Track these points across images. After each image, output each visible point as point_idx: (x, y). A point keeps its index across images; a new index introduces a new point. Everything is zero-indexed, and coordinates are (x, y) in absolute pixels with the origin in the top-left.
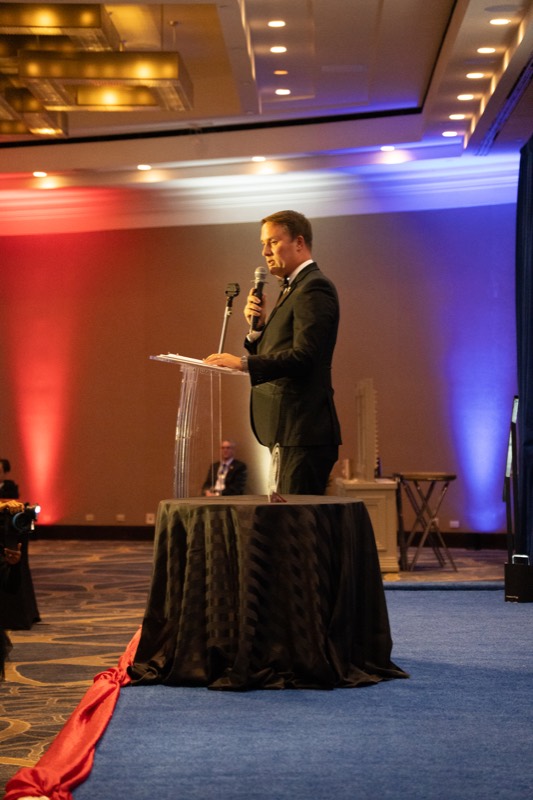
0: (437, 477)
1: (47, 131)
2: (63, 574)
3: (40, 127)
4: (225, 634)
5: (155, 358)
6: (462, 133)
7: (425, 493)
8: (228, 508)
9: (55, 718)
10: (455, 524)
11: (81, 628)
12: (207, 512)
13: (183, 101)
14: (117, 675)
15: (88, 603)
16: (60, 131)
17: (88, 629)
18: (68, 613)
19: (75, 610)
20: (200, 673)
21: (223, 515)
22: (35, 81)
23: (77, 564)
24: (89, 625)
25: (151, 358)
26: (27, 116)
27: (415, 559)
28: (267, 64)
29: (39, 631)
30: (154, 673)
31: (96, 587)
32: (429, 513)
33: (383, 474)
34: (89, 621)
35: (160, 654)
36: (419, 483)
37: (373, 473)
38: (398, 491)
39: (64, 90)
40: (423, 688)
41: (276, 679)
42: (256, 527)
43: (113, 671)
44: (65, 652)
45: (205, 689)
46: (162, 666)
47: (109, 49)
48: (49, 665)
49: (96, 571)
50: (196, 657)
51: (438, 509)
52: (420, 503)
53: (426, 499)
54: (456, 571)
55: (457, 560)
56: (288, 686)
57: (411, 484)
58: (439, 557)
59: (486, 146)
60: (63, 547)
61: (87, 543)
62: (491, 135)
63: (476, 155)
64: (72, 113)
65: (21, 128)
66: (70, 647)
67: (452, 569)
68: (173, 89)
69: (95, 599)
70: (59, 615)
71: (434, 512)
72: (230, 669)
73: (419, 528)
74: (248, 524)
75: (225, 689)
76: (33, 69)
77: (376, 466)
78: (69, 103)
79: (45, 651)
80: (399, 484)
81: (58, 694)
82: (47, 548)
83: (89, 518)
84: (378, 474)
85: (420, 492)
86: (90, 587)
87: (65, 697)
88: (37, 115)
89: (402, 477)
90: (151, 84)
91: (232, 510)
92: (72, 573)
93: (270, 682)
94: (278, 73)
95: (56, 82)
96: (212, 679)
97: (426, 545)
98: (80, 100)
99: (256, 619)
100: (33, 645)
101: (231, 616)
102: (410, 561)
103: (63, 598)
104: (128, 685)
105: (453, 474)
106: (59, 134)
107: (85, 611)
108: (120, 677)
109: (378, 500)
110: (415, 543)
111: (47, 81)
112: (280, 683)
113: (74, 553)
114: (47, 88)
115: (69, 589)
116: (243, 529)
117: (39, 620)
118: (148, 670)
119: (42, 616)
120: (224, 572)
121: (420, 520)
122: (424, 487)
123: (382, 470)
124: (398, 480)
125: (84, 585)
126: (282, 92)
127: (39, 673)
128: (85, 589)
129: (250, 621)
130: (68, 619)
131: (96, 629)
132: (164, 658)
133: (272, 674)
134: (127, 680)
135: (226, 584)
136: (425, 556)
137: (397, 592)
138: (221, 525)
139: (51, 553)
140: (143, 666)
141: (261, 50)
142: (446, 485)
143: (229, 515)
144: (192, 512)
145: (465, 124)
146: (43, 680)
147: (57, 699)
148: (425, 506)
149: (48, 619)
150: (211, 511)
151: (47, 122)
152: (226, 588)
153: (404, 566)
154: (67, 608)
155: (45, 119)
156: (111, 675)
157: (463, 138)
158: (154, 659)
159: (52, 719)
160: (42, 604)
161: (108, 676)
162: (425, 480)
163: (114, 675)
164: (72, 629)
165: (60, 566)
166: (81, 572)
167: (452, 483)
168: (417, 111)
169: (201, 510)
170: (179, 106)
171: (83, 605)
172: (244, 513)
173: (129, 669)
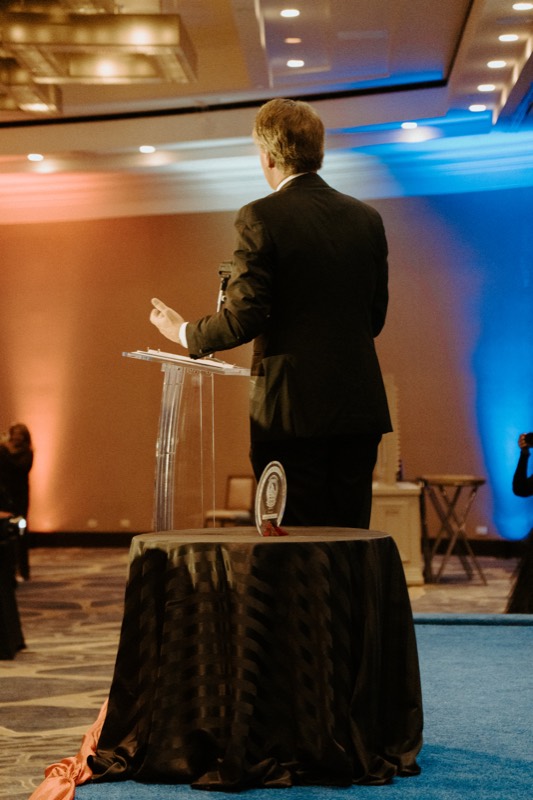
0: (464, 482)
1: (40, 108)
2: (58, 589)
3: (32, 102)
4: (213, 713)
5: (129, 355)
6: (491, 106)
7: (451, 498)
8: (219, 547)
9: (23, 783)
10: (482, 530)
11: (70, 657)
12: (191, 552)
13: (186, 72)
14: (72, 769)
15: (83, 624)
16: (53, 108)
17: (79, 658)
18: (59, 638)
19: (67, 634)
20: (181, 764)
21: (212, 556)
22: (21, 47)
23: (76, 576)
24: (79, 653)
25: (124, 354)
26: (15, 89)
27: (441, 569)
28: (278, 30)
29: (22, 661)
30: (122, 764)
31: (94, 604)
32: (456, 520)
33: (404, 476)
34: (79, 648)
35: (130, 737)
36: (445, 488)
37: (393, 477)
38: (422, 497)
39: (53, 59)
40: (474, 788)
41: (279, 773)
42: (255, 571)
43: (68, 763)
44: (48, 689)
45: (188, 786)
46: (132, 755)
47: (102, 11)
48: (28, 707)
49: (95, 585)
50: (177, 743)
51: (465, 516)
52: (445, 508)
53: (452, 505)
54: (485, 584)
55: (486, 571)
56: (297, 782)
57: (436, 490)
58: (466, 566)
59: (517, 121)
60: (64, 556)
61: (90, 551)
62: (524, 107)
63: (506, 131)
64: (66, 86)
65: (10, 103)
66: (55, 682)
67: (480, 582)
68: (174, 58)
69: (90, 619)
70: (48, 640)
71: (461, 519)
72: (220, 760)
73: (445, 535)
74: (244, 568)
75: (212, 788)
76: (18, 33)
77: (398, 469)
78: (59, 74)
79: (26, 688)
80: (423, 489)
81: (31, 748)
82: (46, 557)
83: (92, 525)
84: (400, 478)
85: (445, 498)
86: (86, 604)
87: (41, 752)
88: (26, 88)
89: (426, 482)
90: (149, 51)
91: (223, 550)
92: (68, 588)
93: (273, 776)
94: (291, 41)
95: (44, 48)
96: (198, 774)
97: (454, 553)
98: (73, 69)
99: (254, 694)
100: (13, 680)
101: (222, 688)
102: (435, 572)
103: (55, 618)
104: (88, 782)
105: (482, 477)
106: (52, 112)
107: (78, 634)
108: (76, 772)
109: (400, 506)
110: (442, 550)
111: (34, 48)
112: (285, 778)
113: (75, 563)
114: (34, 56)
115: (62, 606)
116: (236, 575)
117: (23, 646)
118: (116, 760)
119: (28, 642)
120: (213, 630)
121: (445, 526)
122: (450, 492)
123: (404, 473)
124: (421, 485)
125: (80, 602)
126: (295, 63)
127: (14, 719)
128: (80, 607)
129: (247, 697)
130: (57, 645)
131: (88, 657)
132: (135, 743)
133: (273, 768)
134: (87, 775)
135: (215, 645)
136: (452, 567)
137: (428, 626)
138: (210, 569)
139: (50, 563)
140: (109, 754)
141: (271, 14)
142: (475, 490)
143: (220, 556)
144: (172, 552)
145: (494, 97)
146: (18, 728)
147: (30, 755)
148: (451, 513)
149: (34, 646)
150: (195, 551)
151: (38, 96)
152: (216, 652)
153: (429, 578)
154: (59, 631)
155: (35, 93)
156: (65, 770)
157: (490, 112)
158: (123, 745)
159: (20, 784)
160: (31, 626)
161: (62, 771)
162: (450, 484)
163: (69, 768)
164: (61, 658)
165: (56, 579)
166: (78, 586)
167: (481, 489)
168: (442, 83)
169: (183, 550)
170: (181, 78)
171: (77, 627)
172: (238, 554)
173: (90, 759)
